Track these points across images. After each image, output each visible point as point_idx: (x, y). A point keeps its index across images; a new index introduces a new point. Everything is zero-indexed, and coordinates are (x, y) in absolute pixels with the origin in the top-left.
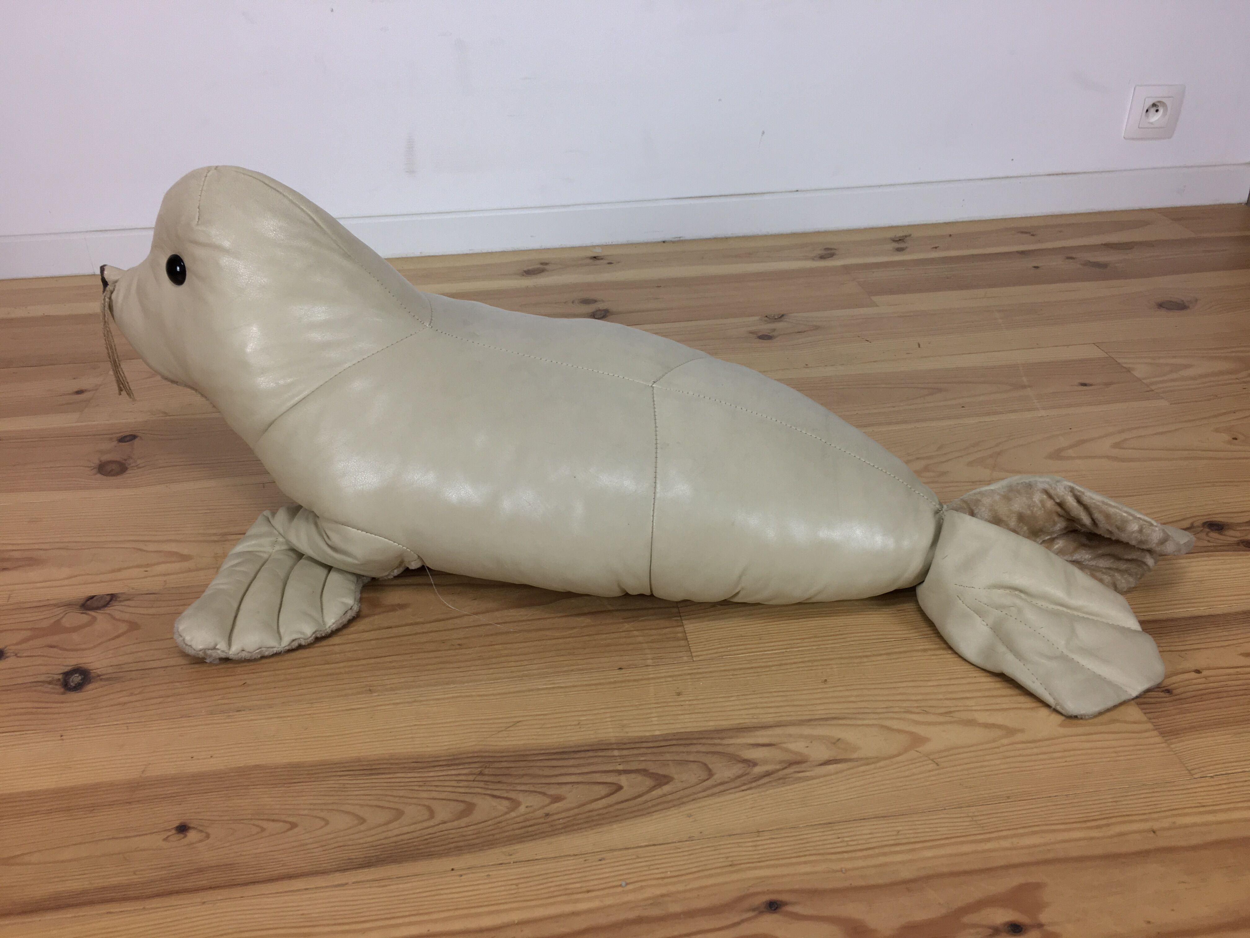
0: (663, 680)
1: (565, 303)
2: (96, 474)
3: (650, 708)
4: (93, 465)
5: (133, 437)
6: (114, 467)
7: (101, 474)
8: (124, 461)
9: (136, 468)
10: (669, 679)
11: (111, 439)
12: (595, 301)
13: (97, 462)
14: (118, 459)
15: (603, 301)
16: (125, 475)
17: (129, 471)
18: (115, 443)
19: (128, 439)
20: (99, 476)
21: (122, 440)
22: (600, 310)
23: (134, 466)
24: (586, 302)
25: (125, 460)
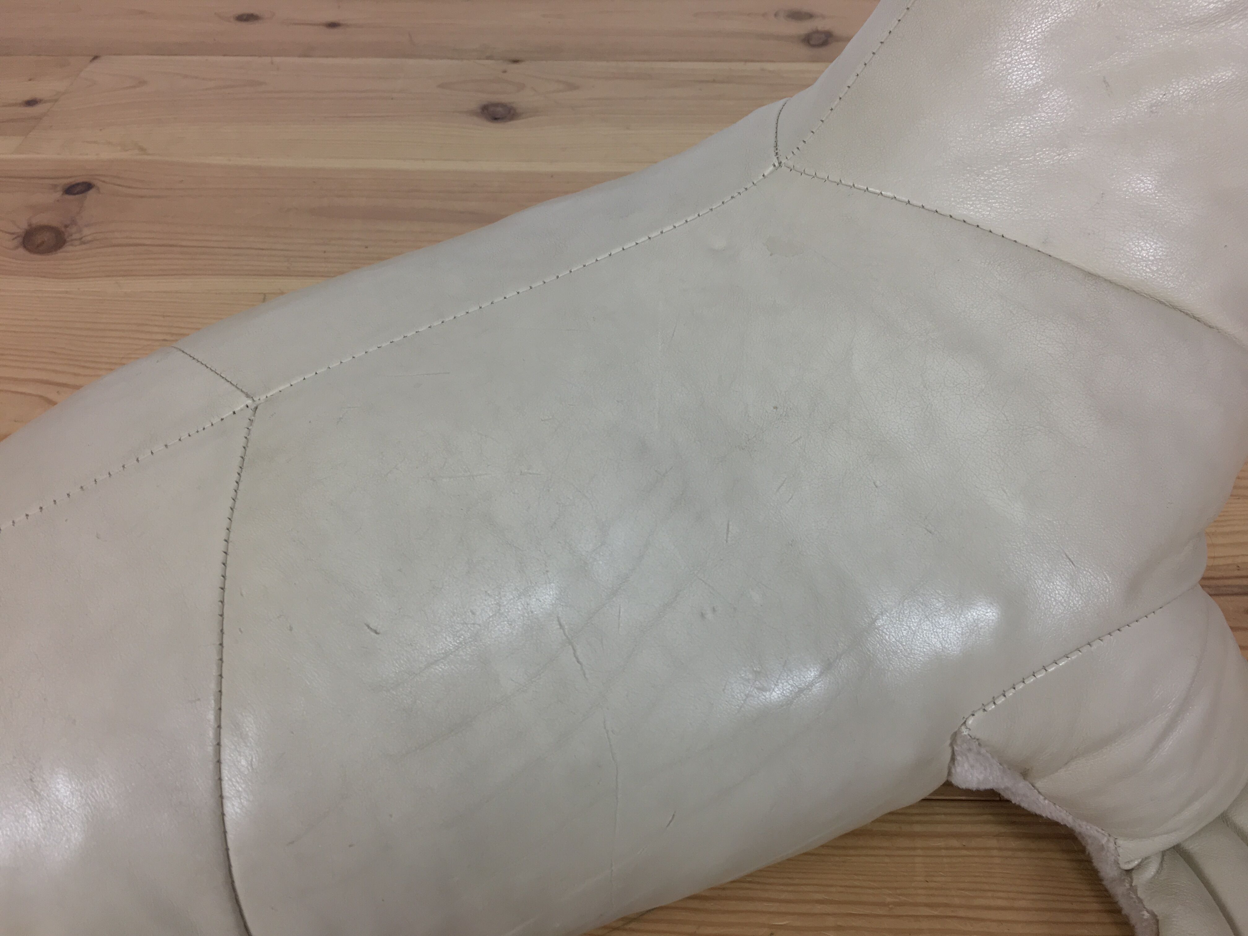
0: (941, 843)
1: (764, 15)
2: (17, 248)
3: (917, 917)
4: (18, 231)
5: (87, 186)
6: (46, 237)
7: (25, 247)
8: (63, 229)
9: (77, 243)
10: (954, 843)
11: (55, 186)
12: (810, 16)
13: (24, 226)
14: (54, 224)
15: (823, 17)
16: (60, 254)
17: (67, 248)
18: (58, 195)
19: (78, 189)
20: (21, 251)
21: (70, 190)
22: (817, 32)
23: (76, 240)
24: (797, 16)
25: (66, 226)
